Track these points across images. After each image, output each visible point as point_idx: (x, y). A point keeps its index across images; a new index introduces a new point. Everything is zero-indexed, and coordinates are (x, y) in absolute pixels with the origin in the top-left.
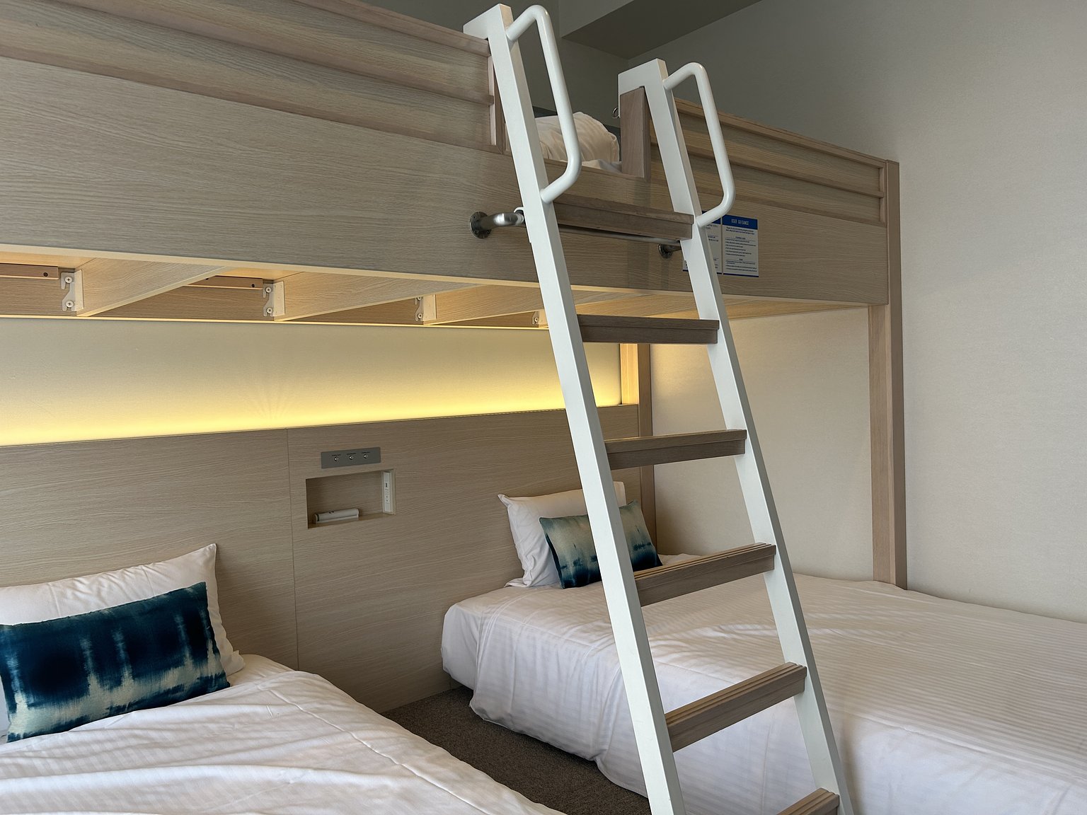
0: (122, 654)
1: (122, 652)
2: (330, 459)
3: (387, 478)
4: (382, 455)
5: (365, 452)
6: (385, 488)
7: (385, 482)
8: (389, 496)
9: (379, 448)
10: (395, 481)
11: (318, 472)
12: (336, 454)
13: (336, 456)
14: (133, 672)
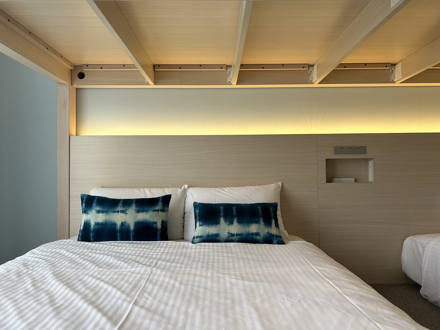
0: (235, 213)
1: (234, 212)
2: (339, 150)
3: (371, 163)
4: (367, 150)
5: (358, 148)
6: (370, 169)
7: (370, 166)
8: (371, 173)
9: (366, 147)
10: (375, 165)
11: (332, 156)
12: (342, 148)
13: (341, 149)
14: (238, 221)
